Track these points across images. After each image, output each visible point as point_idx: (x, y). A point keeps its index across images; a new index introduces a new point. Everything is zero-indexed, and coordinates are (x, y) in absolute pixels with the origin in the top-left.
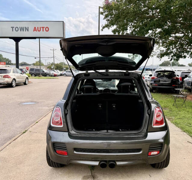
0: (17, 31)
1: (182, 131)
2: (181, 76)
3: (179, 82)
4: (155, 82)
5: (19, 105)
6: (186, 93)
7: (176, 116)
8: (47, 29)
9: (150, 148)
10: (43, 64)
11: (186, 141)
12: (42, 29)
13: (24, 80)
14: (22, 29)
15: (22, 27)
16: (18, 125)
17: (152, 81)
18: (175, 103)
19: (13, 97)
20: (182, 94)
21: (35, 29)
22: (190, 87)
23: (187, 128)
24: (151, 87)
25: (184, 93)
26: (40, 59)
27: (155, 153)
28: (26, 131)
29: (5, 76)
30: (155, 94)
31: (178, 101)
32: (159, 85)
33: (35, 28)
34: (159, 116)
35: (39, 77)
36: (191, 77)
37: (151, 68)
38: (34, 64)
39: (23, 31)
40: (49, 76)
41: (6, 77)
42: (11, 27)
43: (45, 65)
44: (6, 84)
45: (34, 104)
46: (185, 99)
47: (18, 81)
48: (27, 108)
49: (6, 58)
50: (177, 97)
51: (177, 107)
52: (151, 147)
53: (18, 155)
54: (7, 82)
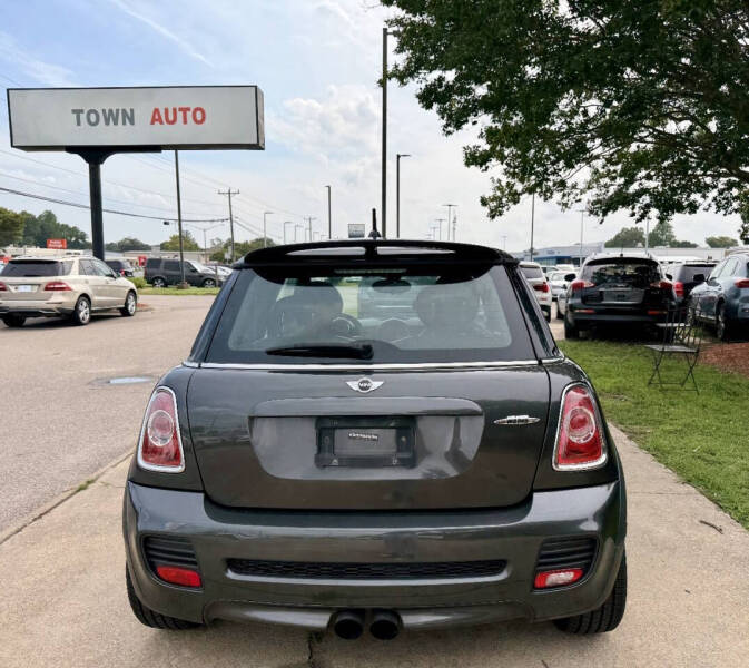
0: (94, 125)
1: (678, 478)
2: (680, 280)
3: (672, 298)
4: (585, 299)
5: (90, 387)
6: (697, 340)
7: (660, 423)
8: (200, 116)
9: (542, 557)
10: (196, 245)
11: (696, 522)
12: (180, 115)
13: (119, 300)
14: (111, 117)
15: (111, 111)
16: (71, 460)
17: (573, 296)
18: (656, 377)
19: (76, 359)
20: (682, 344)
21: (156, 118)
22: (713, 318)
23: (701, 468)
24: (570, 319)
25: (692, 339)
26: (180, 225)
27: (565, 576)
28: (89, 482)
29: (51, 284)
30: (586, 342)
31: (668, 368)
32: (599, 312)
33: (156, 111)
34: (583, 422)
35: (179, 288)
36: (717, 281)
37: (574, 254)
38: (163, 247)
39: (116, 123)
40: (215, 284)
41: (53, 289)
42: (74, 111)
43: (203, 247)
44: (57, 315)
45: (145, 383)
46: (692, 362)
47: (100, 303)
48: (118, 399)
49: (67, 226)
50: (663, 352)
51: (662, 390)
52: (544, 552)
53: (39, 576)
54: (59, 306)
